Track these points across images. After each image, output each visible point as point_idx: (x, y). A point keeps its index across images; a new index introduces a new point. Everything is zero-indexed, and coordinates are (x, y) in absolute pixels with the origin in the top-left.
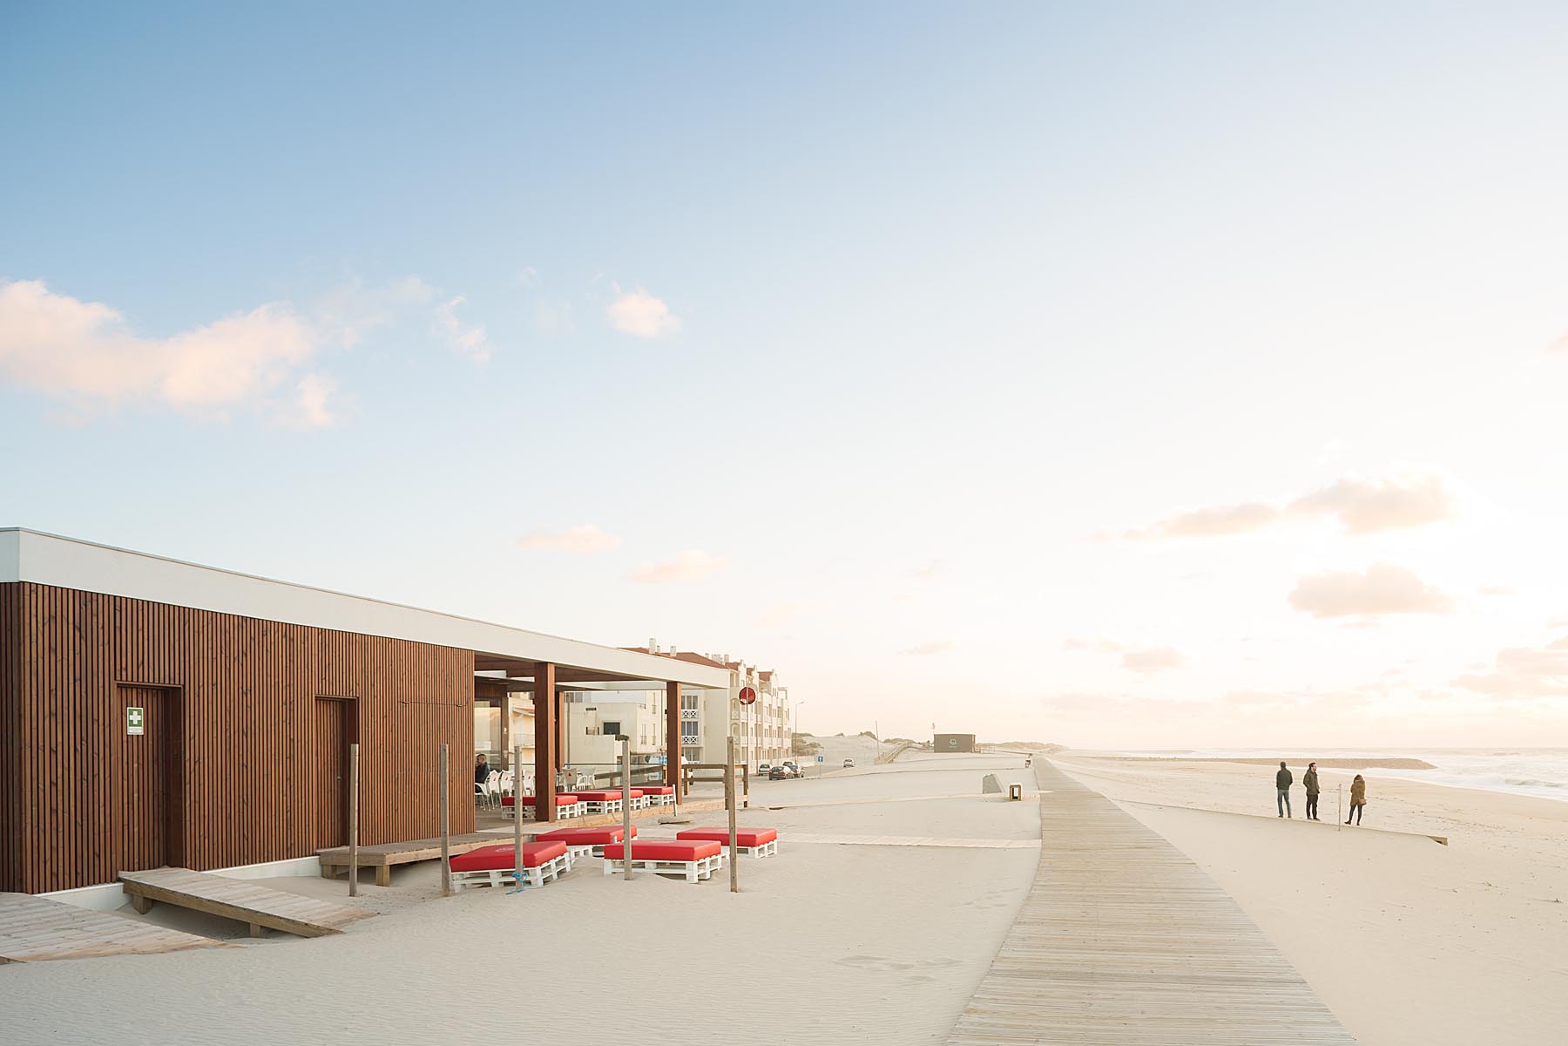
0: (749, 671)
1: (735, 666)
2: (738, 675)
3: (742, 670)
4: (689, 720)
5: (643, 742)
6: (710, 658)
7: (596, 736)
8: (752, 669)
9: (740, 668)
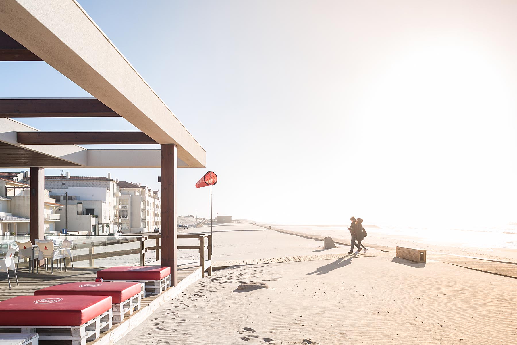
0: (149, 190)
1: (144, 188)
2: (145, 191)
3: (147, 189)
4: (125, 209)
5: (105, 219)
6: (133, 184)
7: (82, 215)
8: (151, 189)
9: (146, 188)
